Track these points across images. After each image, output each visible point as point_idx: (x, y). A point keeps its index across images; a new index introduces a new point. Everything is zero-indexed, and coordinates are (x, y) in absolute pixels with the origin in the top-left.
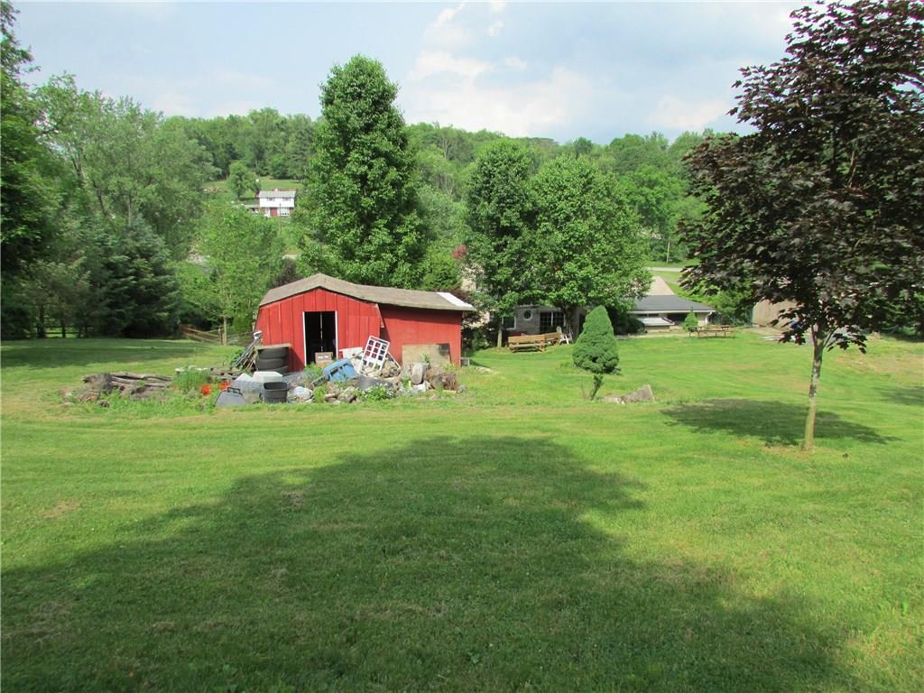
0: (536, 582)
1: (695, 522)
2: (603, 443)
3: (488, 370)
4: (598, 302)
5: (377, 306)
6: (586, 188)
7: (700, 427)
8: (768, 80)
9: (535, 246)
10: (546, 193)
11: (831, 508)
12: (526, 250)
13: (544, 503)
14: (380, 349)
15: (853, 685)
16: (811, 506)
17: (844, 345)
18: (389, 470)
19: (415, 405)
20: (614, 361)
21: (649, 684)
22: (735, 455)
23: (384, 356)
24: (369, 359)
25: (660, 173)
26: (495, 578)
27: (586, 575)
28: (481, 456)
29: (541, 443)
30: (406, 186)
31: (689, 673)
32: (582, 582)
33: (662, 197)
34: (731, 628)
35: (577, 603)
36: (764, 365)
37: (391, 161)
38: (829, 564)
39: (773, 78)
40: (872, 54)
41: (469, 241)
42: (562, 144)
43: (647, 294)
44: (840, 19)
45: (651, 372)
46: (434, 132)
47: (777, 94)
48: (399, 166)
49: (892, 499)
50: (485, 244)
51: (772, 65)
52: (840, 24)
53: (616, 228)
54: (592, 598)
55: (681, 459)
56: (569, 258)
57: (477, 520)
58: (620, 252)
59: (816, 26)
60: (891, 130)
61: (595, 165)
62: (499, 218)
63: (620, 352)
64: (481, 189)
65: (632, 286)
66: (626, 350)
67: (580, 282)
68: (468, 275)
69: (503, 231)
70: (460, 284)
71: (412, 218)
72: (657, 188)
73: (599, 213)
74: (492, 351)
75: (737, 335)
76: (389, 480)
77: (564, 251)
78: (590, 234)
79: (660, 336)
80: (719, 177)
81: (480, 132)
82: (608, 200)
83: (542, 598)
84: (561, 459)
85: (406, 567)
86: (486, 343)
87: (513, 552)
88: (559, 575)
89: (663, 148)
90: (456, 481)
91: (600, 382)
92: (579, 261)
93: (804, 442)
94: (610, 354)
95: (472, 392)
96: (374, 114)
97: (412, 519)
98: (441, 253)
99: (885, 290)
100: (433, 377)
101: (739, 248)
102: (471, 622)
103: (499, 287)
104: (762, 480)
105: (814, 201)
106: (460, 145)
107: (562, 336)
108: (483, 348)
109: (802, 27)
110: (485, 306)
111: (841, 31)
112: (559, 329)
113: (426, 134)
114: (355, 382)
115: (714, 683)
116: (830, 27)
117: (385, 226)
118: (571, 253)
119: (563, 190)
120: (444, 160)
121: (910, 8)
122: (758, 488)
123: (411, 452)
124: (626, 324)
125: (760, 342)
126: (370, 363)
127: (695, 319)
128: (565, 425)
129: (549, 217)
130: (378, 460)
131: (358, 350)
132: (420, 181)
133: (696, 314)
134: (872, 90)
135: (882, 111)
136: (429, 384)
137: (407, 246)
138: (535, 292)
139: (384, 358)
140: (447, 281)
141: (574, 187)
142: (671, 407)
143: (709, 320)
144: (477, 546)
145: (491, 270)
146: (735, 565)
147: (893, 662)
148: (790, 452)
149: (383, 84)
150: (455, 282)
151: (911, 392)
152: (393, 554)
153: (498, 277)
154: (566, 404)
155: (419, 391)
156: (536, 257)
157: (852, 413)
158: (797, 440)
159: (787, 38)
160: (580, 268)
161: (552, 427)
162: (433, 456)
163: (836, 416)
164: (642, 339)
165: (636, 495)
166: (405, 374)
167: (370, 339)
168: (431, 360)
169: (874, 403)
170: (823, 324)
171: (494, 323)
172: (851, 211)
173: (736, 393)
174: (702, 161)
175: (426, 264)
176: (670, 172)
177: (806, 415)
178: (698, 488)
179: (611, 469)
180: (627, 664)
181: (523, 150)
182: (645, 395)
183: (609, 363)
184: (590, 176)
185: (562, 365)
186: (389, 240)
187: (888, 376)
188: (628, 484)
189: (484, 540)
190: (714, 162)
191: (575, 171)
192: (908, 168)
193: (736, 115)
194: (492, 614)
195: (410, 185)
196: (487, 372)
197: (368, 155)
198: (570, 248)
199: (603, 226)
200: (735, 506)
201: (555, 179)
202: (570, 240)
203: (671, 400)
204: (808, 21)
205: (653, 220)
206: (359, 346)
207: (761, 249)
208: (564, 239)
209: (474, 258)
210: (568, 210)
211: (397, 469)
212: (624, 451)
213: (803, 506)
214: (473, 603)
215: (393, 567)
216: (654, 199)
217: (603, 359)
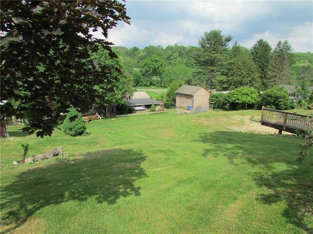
25: (158, 58)
33: (160, 65)
72: (158, 63)
89: (162, 50)
107: (98, 116)
112: (97, 114)
125: (175, 114)
127: (155, 107)
133: (155, 105)
176: (163, 58)
205: (157, 74)
216: (157, 67)
217: (75, 129)
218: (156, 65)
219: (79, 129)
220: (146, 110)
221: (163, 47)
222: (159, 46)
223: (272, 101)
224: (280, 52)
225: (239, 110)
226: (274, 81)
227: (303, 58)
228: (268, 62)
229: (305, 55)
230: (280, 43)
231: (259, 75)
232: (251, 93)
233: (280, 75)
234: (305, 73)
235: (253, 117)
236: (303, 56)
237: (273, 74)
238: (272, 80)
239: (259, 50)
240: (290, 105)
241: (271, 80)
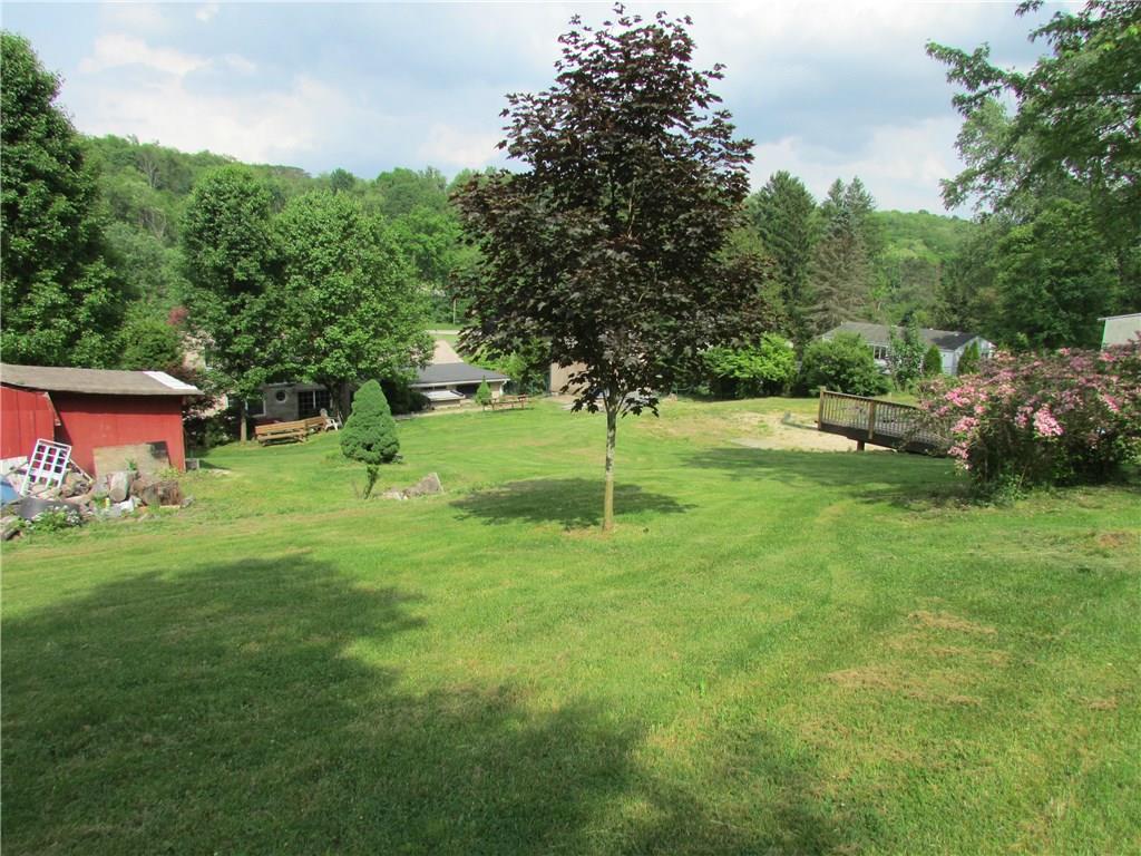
0: (284, 749)
1: (488, 634)
2: (378, 551)
3: (226, 472)
4: (371, 374)
5: (46, 395)
6: (347, 233)
7: (496, 517)
8: (538, 111)
9: (284, 306)
10: (294, 238)
11: (632, 591)
12: (272, 312)
13: (300, 642)
14: (56, 457)
15: (653, 788)
16: (612, 593)
17: (637, 411)
18: (67, 632)
19: (114, 531)
20: (393, 447)
21: (428, 849)
22: (533, 545)
23: (64, 466)
24: (39, 473)
25: (438, 216)
26: (225, 757)
27: (352, 727)
28: (212, 591)
29: (295, 561)
30: (84, 222)
31: (477, 823)
32: (347, 736)
33: (443, 245)
34: (526, 753)
35: (340, 767)
36: (566, 438)
37: (55, 185)
38: (630, 654)
39: (542, 109)
40: (643, 92)
41: (190, 300)
42: (315, 176)
43: (432, 361)
44: (609, 51)
45: (441, 457)
46: (130, 150)
47: (548, 127)
48: (71, 193)
49: (689, 571)
50: (213, 304)
51: (540, 94)
52: (609, 55)
53: (388, 284)
54: (360, 754)
55: (472, 558)
56: (332, 321)
57: (203, 681)
58: (394, 313)
59: (585, 55)
60: (663, 175)
61: (358, 204)
62: (231, 269)
63: (401, 436)
64: (202, 230)
65: (413, 353)
66: (408, 432)
67: (347, 351)
68: (192, 347)
69: (236, 288)
70: (183, 359)
71: (97, 268)
72: (437, 235)
73: (365, 264)
74: (234, 446)
75: (536, 406)
76: (67, 647)
77: (324, 312)
78: (356, 290)
79: (449, 412)
80: (492, 220)
81: (200, 154)
82: (375, 248)
83: (292, 771)
84: (323, 580)
85: (88, 771)
86: (225, 437)
87: (253, 716)
88: (316, 734)
89: (441, 187)
90: (173, 632)
91: (375, 474)
92: (343, 324)
93: (605, 521)
94: (387, 439)
95: (204, 505)
96: (23, 115)
97: (101, 697)
98: (149, 317)
99: (671, 347)
100: (144, 490)
101: (519, 305)
102: (189, 828)
103: (238, 361)
104: (561, 571)
105: (593, 250)
106: (173, 170)
107: (328, 421)
108: (222, 443)
109: (571, 54)
110: (220, 387)
111: (610, 64)
112: (324, 412)
113: (119, 151)
114: (16, 509)
115: (506, 827)
116: (599, 58)
117: (54, 279)
118: (333, 314)
119: (316, 234)
120: (150, 190)
121: (673, 46)
122: (557, 581)
123: (102, 601)
124: (405, 400)
125: (560, 412)
126: (41, 479)
127: (489, 390)
128: (330, 534)
129: (300, 268)
130: (48, 620)
131: (20, 461)
132: (107, 216)
133: (489, 384)
134: (645, 132)
135: (654, 155)
136: (137, 500)
137: (92, 307)
138: (287, 366)
139: (64, 469)
140: (162, 355)
141: (331, 230)
142: (461, 498)
143: (504, 390)
144: (201, 717)
145: (225, 340)
146: (531, 676)
147: (692, 751)
148: (591, 534)
149: (34, 72)
150: (174, 357)
151: (707, 455)
152: (67, 756)
153: (235, 348)
154: (333, 506)
155: (124, 511)
156: (286, 321)
157: (653, 482)
158: (598, 519)
159: (556, 65)
160: (347, 332)
161: (312, 539)
162: (139, 601)
163: (638, 488)
164: (429, 417)
165: (417, 611)
166: (100, 489)
167: (38, 444)
168: (140, 466)
169: (674, 470)
170: (614, 389)
171: (236, 410)
172: (631, 262)
173: (535, 473)
174: (471, 201)
175: (125, 333)
176: (451, 216)
177: (604, 490)
178: (491, 592)
179: (387, 583)
180: (402, 831)
181: (259, 180)
182: (432, 485)
183: (386, 451)
184: (351, 218)
185: (328, 457)
186: (61, 300)
187: (687, 439)
188: (407, 599)
189: (211, 707)
190: (483, 202)
191: (333, 210)
192: (681, 217)
193: (506, 148)
194: (219, 810)
195: (91, 220)
196: (224, 475)
197: (16, 175)
198: (331, 308)
199: (371, 280)
200: (531, 606)
201: (306, 220)
202: (330, 298)
203: (461, 489)
204: (577, 48)
205: (434, 274)
206: (21, 455)
207: (542, 304)
208: (322, 296)
209: (198, 323)
210: (326, 260)
211: (80, 628)
212: (405, 559)
213: (604, 593)
214: (193, 800)
215: (68, 775)
216: (434, 248)
217: (380, 446)
218: (432, 242)
219: (389, 446)
220: (462, 402)
221: (442, 174)
222: (430, 169)
223: (833, 373)
224: (841, 218)
225: (742, 398)
226: (826, 310)
227: (907, 230)
228: (804, 246)
229: (912, 222)
230: (838, 186)
231: (779, 288)
232: (776, 351)
233: (842, 290)
234: (914, 281)
235: (789, 416)
236: (906, 225)
237: (823, 288)
238: (820, 306)
239: (776, 205)
240: (877, 383)
241: (816, 307)
